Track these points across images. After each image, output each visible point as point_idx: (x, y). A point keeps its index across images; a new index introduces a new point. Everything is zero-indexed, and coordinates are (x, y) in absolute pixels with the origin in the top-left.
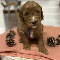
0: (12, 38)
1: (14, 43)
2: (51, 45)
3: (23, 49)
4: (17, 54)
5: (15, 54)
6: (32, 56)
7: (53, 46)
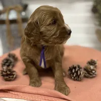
0: (10, 67)
1: (14, 75)
2: (74, 78)
3: (30, 85)
4: (18, 93)
5: (16, 93)
6: (43, 97)
7: (78, 81)
